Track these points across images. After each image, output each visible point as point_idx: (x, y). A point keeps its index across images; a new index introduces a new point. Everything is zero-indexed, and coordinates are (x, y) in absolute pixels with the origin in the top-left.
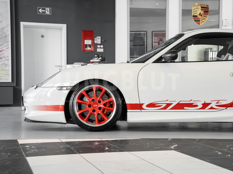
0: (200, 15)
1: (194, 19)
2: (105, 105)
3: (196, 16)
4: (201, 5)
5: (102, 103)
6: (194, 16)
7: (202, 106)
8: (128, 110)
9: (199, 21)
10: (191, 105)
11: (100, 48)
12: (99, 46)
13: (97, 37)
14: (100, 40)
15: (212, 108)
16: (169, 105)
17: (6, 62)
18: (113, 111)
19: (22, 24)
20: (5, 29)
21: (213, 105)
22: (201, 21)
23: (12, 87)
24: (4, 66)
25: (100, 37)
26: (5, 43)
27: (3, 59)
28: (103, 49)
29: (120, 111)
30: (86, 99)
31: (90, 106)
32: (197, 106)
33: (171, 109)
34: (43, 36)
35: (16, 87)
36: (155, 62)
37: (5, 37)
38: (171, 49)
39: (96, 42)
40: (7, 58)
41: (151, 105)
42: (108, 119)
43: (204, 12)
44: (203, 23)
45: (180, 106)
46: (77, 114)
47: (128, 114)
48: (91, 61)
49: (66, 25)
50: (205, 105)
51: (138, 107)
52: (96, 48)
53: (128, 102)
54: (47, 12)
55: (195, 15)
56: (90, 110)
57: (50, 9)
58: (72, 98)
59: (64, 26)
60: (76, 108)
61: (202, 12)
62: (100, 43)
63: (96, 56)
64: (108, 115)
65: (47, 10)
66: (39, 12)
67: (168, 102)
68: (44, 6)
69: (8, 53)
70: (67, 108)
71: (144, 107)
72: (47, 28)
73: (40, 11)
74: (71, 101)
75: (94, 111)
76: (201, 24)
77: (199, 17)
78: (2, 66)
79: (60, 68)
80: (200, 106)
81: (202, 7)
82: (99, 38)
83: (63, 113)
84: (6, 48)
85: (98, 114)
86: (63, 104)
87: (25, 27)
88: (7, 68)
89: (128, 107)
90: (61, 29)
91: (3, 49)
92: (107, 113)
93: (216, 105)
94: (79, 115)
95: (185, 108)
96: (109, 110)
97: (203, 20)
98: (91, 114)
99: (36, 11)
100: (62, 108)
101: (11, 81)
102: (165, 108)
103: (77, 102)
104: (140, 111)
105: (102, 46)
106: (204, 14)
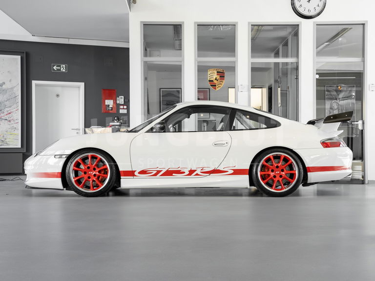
0: (216, 79)
1: (210, 83)
2: (99, 172)
3: (212, 81)
4: (217, 70)
5: (97, 170)
6: (210, 81)
7: (188, 172)
8: (121, 177)
9: (215, 86)
10: (179, 172)
11: (123, 109)
12: (122, 107)
13: (120, 97)
14: (123, 100)
15: (197, 175)
16: (158, 172)
17: (15, 126)
18: (107, 178)
19: (34, 83)
20: (14, 89)
21: (198, 172)
22: (217, 86)
23: (22, 154)
24: (13, 131)
25: (123, 97)
26: (14, 104)
27: (12, 122)
28: (126, 110)
29: (114, 177)
30: (82, 167)
31: (85, 173)
32: (184, 173)
33: (161, 175)
34: (58, 96)
35: (26, 153)
36: (148, 132)
37: (14, 98)
38: (163, 120)
39: (118, 102)
40: (17, 121)
41: (143, 172)
42: (102, 185)
43: (220, 77)
44: (220, 88)
45: (169, 173)
46: (73, 180)
47: (122, 180)
48: (111, 124)
49: (84, 83)
50: (191, 172)
51: (131, 174)
52: (118, 109)
53: (121, 169)
54: (62, 69)
55: (211, 79)
56: (86, 177)
57: (66, 66)
58: (68, 166)
59: (82, 85)
60: (72, 175)
61: (218, 77)
62: (123, 103)
63: (116, 118)
64: (103, 181)
65: (63, 67)
66: (54, 70)
67: (158, 169)
68: (59, 63)
69: (17, 115)
70: (63, 175)
71: (136, 173)
72: (63, 86)
73: (55, 68)
74: (67, 168)
75: (89, 178)
76: (217, 89)
77: (215, 81)
78: (10, 130)
79: (78, 131)
80: (187, 173)
81: (217, 72)
82: (121, 98)
83: (60, 180)
84: (15, 110)
85: (93, 181)
86: (60, 171)
87: (36, 85)
88: (16, 132)
89: (121, 174)
90: (79, 87)
91: (12, 111)
92: (101, 179)
93: (201, 172)
94: (75, 181)
95: (174, 174)
96: (104, 177)
97: (219, 85)
98: (86, 181)
99: (50, 68)
100: (59, 175)
101: (20, 147)
102: (155, 175)
103: (73, 169)
104: (132, 177)
105: (125, 107)
106: (221, 79)
